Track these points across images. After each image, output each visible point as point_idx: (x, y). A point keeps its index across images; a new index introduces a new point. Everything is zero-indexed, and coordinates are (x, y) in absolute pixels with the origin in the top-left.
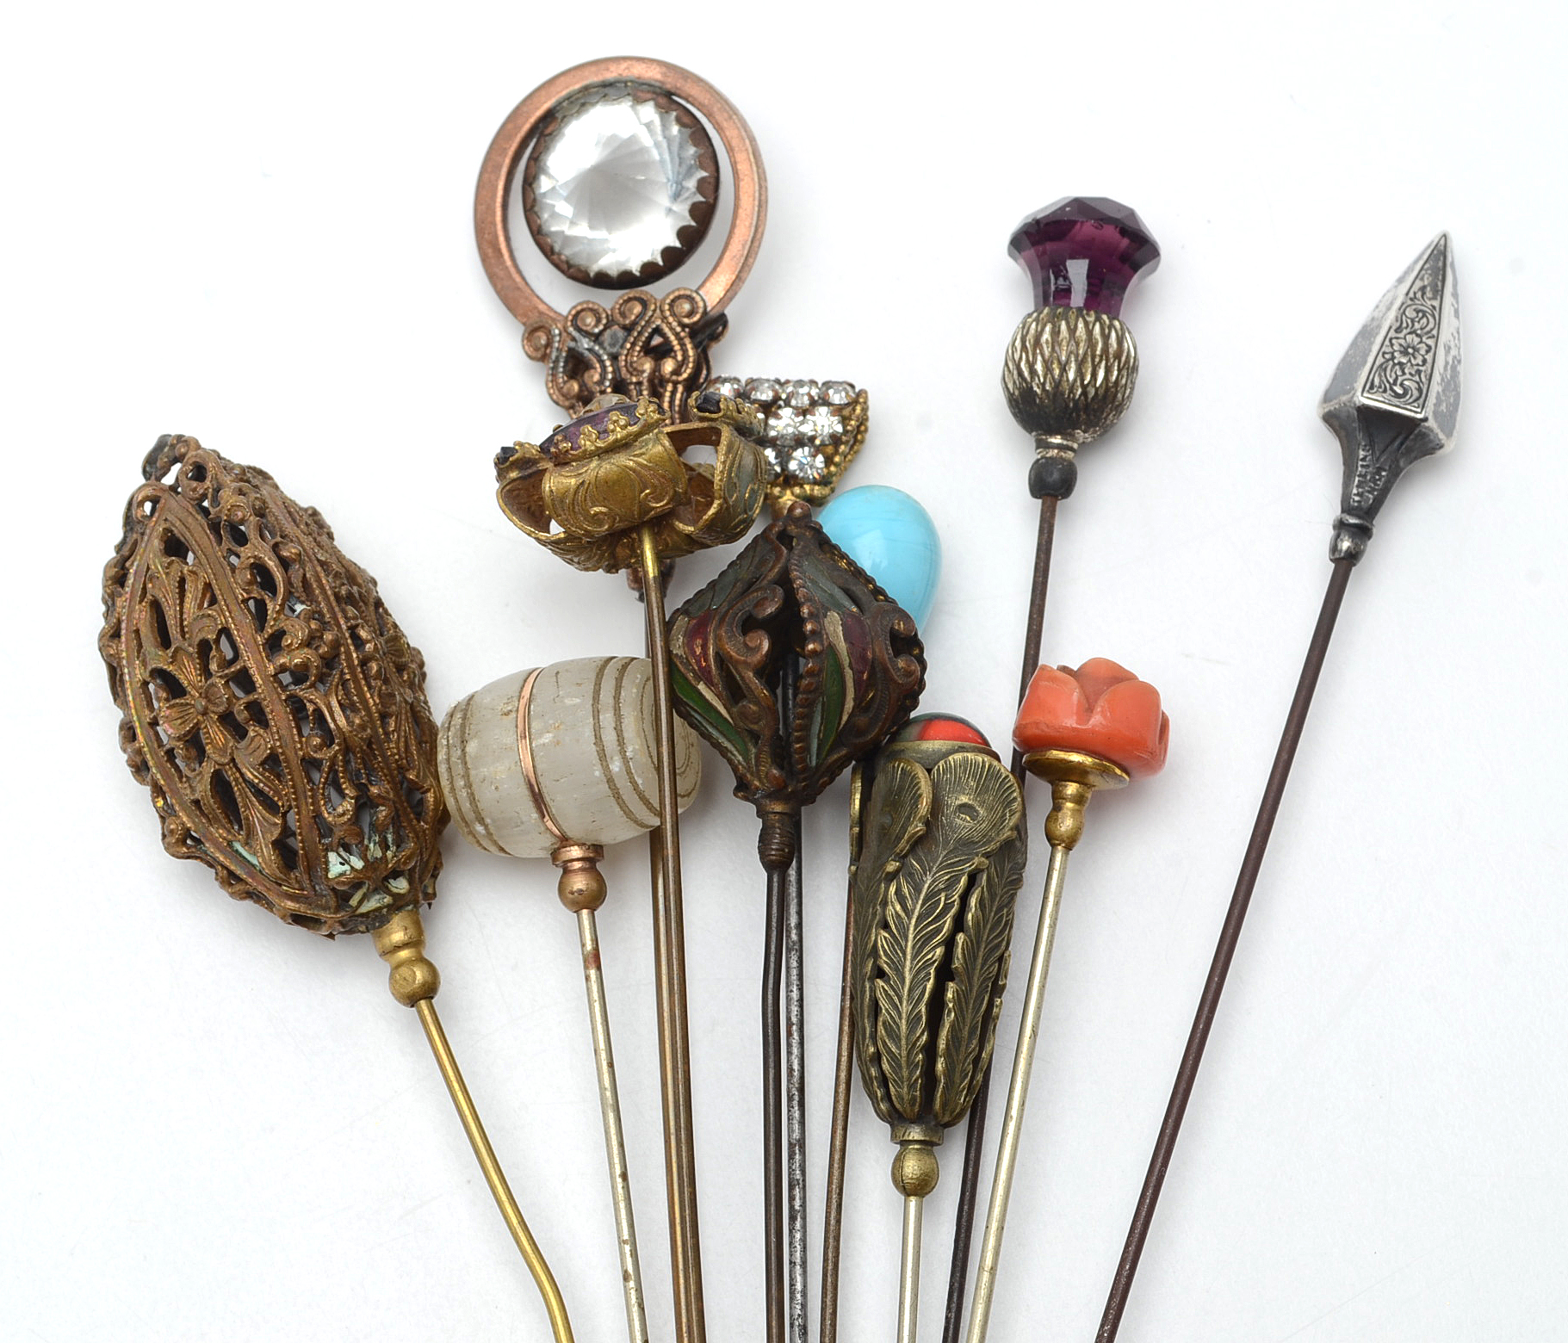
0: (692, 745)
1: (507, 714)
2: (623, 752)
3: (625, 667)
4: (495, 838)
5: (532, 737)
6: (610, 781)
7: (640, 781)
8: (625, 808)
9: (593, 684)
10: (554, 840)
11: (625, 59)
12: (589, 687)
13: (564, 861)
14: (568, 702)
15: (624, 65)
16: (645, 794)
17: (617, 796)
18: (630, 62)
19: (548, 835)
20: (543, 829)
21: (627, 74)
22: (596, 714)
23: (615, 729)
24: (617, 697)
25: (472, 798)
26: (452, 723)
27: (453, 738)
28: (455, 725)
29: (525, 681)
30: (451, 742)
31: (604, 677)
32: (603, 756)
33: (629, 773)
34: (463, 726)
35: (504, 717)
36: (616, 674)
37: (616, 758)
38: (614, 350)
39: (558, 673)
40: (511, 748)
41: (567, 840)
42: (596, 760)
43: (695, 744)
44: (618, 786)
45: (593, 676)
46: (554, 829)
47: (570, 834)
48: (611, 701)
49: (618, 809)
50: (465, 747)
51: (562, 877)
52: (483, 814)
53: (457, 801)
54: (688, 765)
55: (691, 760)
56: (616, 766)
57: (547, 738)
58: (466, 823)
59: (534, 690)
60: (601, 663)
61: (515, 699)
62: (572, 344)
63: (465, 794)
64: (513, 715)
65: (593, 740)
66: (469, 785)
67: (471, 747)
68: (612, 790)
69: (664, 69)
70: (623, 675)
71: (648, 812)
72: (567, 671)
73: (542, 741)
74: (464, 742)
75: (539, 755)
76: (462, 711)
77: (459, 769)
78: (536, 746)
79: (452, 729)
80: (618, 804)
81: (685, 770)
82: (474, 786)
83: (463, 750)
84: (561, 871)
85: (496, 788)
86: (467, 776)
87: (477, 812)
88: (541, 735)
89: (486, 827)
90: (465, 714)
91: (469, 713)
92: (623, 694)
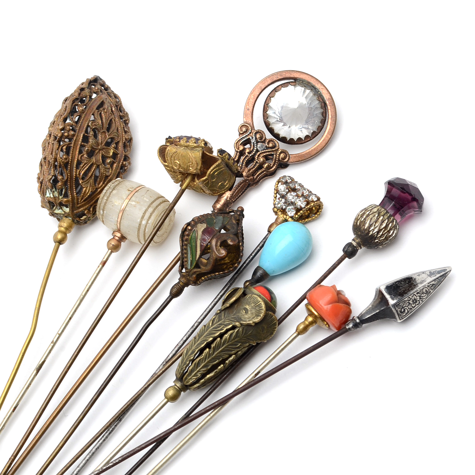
0: (167, 232)
1: (129, 190)
2: (148, 220)
3: (165, 201)
4: (103, 217)
5: (130, 200)
6: (140, 225)
7: (147, 230)
8: (138, 234)
9: (154, 199)
10: (116, 228)
11: (324, 86)
12: (153, 200)
13: (115, 235)
14: (145, 199)
15: (322, 87)
16: (146, 234)
17: (139, 230)
18: (324, 88)
19: (116, 226)
20: (116, 224)
21: (321, 90)
22: (149, 207)
23: (151, 213)
24: (157, 207)
25: (106, 203)
26: (115, 183)
27: (112, 186)
28: (115, 184)
29: (139, 186)
30: (111, 187)
31: (158, 200)
32: (143, 217)
33: (146, 226)
34: (117, 185)
35: (128, 191)
36: (161, 201)
37: (145, 220)
38: (259, 149)
39: (148, 190)
40: (123, 199)
41: (120, 231)
42: (140, 217)
43: (167, 233)
44: (141, 227)
45: (156, 198)
46: (119, 226)
47: (121, 230)
48: (155, 206)
49: (137, 233)
50: (113, 190)
51: (112, 239)
52: (105, 209)
53: (101, 202)
54: (161, 236)
55: (163, 235)
56: (144, 222)
57: (133, 203)
58: (100, 208)
59: (140, 190)
60: (160, 196)
61: (134, 189)
62: (251, 138)
63: (104, 201)
64: (130, 192)
65: (143, 212)
66: (107, 200)
67: (114, 192)
68: (139, 227)
69: (330, 97)
70: (162, 203)
71: (143, 239)
72: (151, 192)
73: (132, 203)
74: (114, 189)
75: (129, 205)
76: (119, 182)
77: (108, 194)
78: (130, 203)
79: (114, 184)
80: (138, 232)
81: (160, 237)
82: (108, 201)
83: (112, 191)
84: (113, 237)
85: (113, 206)
86: (108, 198)
87: (104, 207)
88: (133, 201)
89: (103, 213)
90: (119, 183)
91: (121, 183)
92: (159, 207)
